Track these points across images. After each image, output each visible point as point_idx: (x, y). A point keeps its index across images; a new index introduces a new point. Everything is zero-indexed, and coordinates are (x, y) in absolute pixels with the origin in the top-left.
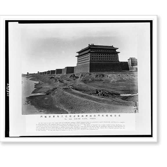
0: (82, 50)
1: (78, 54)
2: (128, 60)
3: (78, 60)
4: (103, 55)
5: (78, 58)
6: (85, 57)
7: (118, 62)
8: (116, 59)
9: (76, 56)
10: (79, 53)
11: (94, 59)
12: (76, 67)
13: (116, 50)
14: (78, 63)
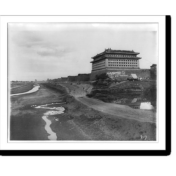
0: (98, 55)
1: (93, 60)
2: (151, 67)
3: (93, 66)
4: (121, 61)
5: (93, 64)
6: (101, 63)
7: (138, 69)
8: (137, 66)
9: (90, 62)
10: (94, 58)
11: (111, 65)
12: (91, 74)
13: (137, 55)
14: (93, 70)
